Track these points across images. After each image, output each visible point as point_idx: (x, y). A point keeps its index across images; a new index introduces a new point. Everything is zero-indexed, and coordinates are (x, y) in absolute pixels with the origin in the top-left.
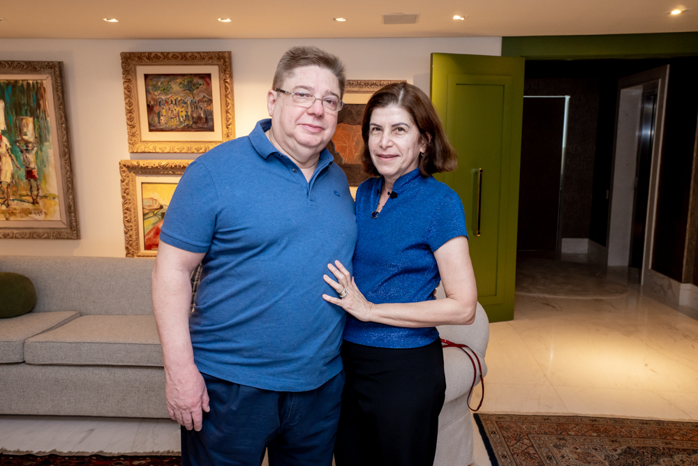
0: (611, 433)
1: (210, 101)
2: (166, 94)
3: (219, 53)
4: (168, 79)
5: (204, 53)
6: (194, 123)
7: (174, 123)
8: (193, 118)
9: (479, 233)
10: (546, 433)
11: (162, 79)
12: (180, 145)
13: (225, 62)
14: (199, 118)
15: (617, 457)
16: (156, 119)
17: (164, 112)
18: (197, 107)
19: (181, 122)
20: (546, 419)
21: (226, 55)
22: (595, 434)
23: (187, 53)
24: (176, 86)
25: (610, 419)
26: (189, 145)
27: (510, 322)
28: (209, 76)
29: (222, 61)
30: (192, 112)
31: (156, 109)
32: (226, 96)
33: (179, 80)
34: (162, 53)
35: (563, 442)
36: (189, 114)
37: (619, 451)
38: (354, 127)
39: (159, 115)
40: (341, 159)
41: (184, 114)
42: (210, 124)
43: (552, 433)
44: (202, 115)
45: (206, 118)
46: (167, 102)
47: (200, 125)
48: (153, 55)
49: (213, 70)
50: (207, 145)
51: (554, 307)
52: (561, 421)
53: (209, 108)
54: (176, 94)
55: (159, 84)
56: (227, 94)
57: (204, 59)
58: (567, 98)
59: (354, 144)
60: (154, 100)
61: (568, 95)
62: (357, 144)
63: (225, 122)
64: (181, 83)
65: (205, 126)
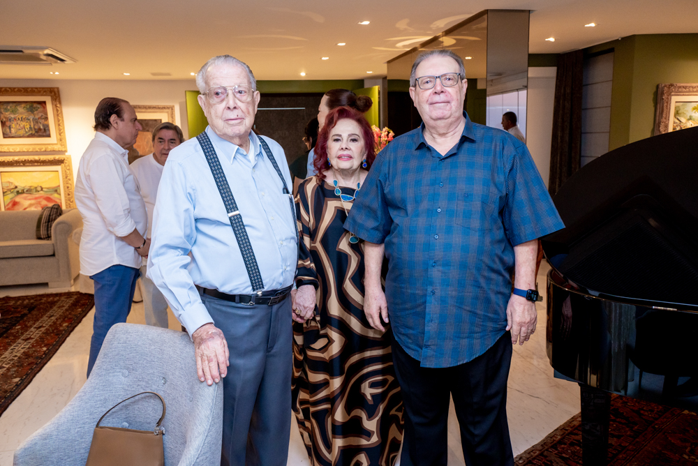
1: (46, 118)
2: (15, 114)
3: (50, 88)
4: (15, 104)
5: (40, 88)
6: (36, 132)
7: (22, 132)
8: (35, 129)
11: (11, 105)
12: (27, 147)
13: (55, 94)
14: (40, 129)
16: (8, 130)
17: (13, 125)
18: (37, 122)
19: (26, 132)
21: (56, 90)
23: (28, 88)
24: (21, 109)
26: (33, 146)
28: (45, 102)
29: (53, 93)
30: (34, 125)
31: (8, 124)
32: (58, 115)
33: (23, 105)
34: (10, 88)
36: (32, 126)
38: (145, 133)
39: (10, 127)
40: (138, 153)
41: (28, 126)
42: (48, 133)
44: (42, 127)
45: (45, 130)
46: (15, 119)
47: (40, 134)
48: (3, 89)
49: (48, 99)
50: (46, 146)
53: (46, 123)
54: (21, 114)
55: (9, 107)
56: (58, 114)
57: (40, 92)
59: (145, 143)
60: (6, 118)
62: (147, 142)
63: (58, 131)
64: (24, 107)
65: (44, 134)
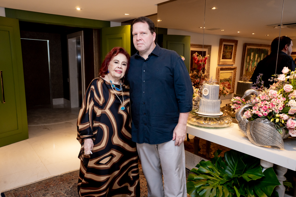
0: (68, 180)
9: (4, 102)
10: (39, 190)
15: (70, 190)
20: (40, 183)
22: (62, 183)
25: (69, 173)
27: (27, 140)
35: (47, 191)
37: (71, 187)
43: (42, 189)
51: (48, 129)
52: (47, 181)
58: (48, 41)
61: (48, 40)
